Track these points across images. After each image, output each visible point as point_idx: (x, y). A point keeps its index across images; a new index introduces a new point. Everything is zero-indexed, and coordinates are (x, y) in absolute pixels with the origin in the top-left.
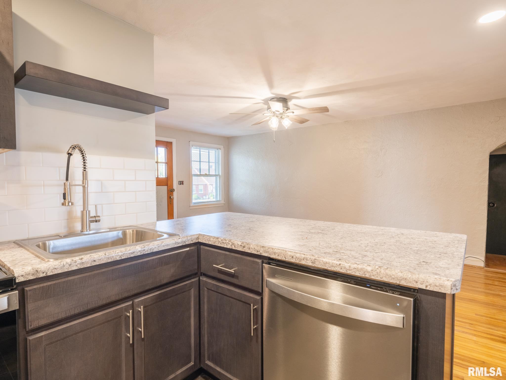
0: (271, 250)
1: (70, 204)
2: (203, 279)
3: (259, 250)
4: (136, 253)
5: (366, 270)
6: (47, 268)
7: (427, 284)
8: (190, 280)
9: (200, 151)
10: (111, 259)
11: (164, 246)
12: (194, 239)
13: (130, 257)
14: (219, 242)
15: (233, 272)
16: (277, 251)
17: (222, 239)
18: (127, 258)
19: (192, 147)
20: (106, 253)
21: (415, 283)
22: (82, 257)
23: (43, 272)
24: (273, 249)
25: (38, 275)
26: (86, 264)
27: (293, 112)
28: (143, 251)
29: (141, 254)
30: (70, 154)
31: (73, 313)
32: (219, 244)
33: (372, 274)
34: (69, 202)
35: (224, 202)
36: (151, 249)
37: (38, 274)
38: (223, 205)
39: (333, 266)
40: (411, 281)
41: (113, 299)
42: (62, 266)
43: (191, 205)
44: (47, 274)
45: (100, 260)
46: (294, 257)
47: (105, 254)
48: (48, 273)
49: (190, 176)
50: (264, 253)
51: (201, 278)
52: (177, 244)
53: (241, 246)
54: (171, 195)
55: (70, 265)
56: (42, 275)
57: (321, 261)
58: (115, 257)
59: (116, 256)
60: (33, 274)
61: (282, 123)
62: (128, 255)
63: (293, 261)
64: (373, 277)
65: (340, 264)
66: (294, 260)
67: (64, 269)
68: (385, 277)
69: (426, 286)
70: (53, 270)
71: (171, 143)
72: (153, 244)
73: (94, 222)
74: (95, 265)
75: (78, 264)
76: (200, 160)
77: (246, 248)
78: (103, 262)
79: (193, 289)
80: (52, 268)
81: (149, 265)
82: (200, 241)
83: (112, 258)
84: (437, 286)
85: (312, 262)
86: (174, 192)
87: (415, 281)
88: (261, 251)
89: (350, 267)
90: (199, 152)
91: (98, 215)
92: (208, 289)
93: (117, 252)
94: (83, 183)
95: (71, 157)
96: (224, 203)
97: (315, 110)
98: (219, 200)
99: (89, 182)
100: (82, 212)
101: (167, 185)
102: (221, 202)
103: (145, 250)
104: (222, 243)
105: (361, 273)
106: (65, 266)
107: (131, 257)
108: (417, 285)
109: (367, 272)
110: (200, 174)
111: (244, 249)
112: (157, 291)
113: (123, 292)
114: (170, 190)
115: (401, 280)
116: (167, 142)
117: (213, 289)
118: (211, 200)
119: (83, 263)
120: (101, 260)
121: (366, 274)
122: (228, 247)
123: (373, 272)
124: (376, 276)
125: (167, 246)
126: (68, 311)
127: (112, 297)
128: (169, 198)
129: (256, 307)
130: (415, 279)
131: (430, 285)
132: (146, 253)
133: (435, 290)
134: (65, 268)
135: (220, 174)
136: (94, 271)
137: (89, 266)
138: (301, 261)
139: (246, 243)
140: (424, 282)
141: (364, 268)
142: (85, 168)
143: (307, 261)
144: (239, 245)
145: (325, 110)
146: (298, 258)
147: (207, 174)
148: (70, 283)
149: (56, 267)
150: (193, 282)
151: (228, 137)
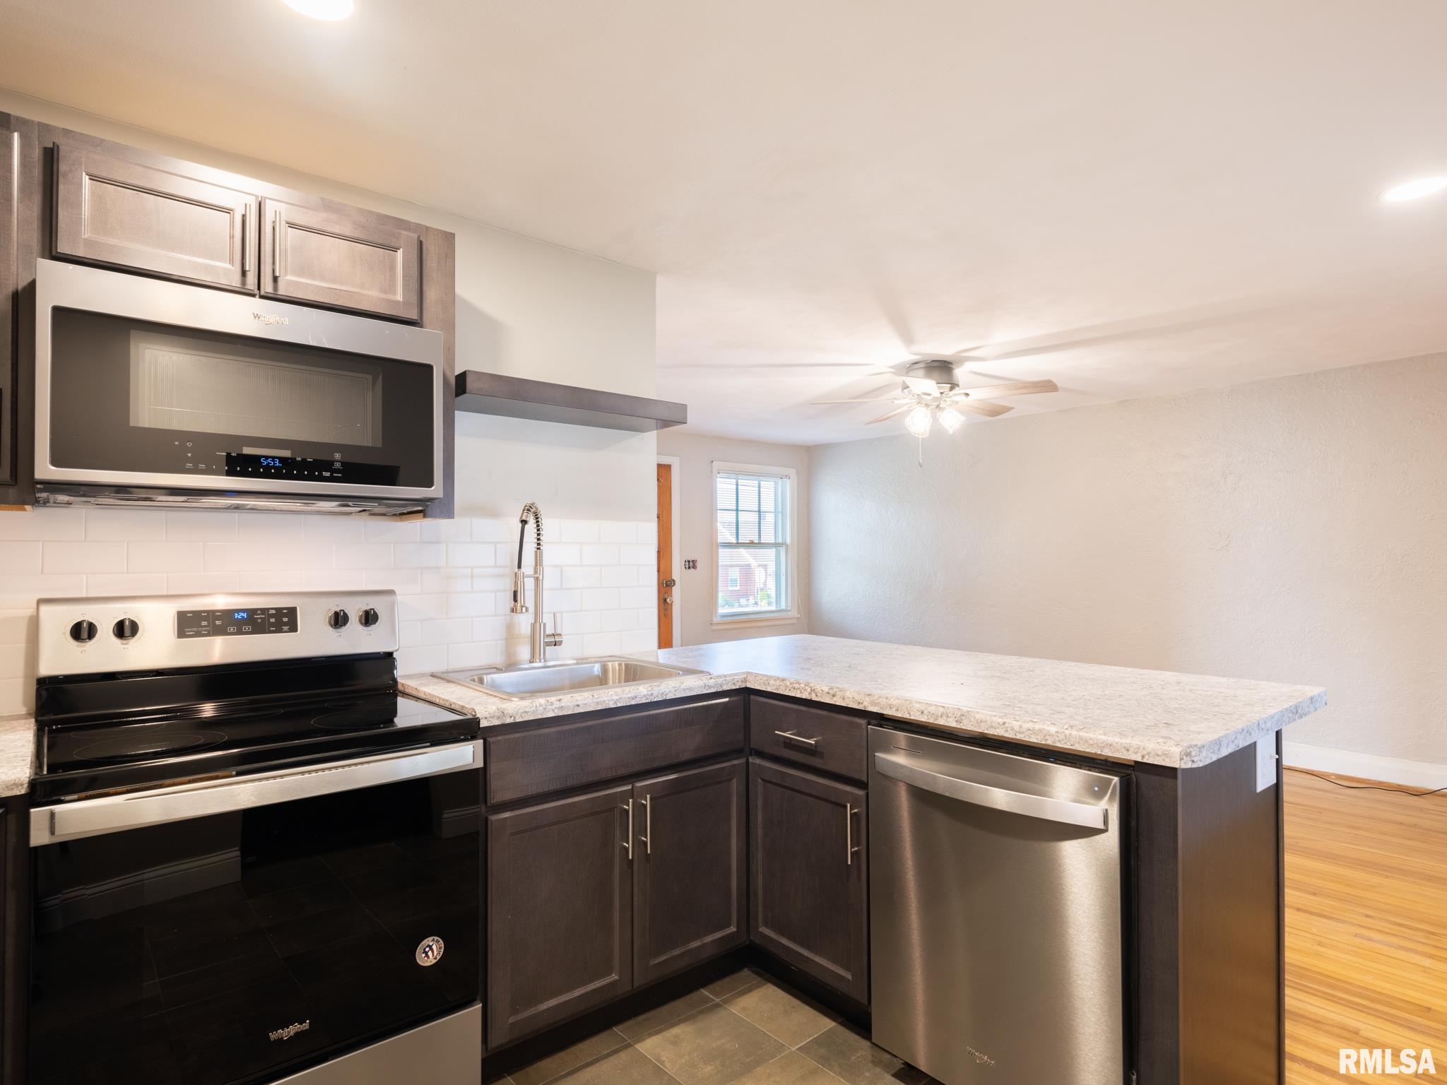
0: (885, 701)
1: (524, 609)
2: (754, 762)
3: (861, 701)
5: (1048, 732)
6: (515, 711)
7: (1145, 753)
8: (730, 760)
9: (737, 485)
11: (684, 690)
12: (738, 681)
14: (787, 686)
15: (813, 743)
16: (894, 703)
17: (792, 681)
19: (718, 475)
20: (595, 694)
21: (1125, 752)
22: (561, 697)
23: (511, 715)
24: (887, 698)
25: (505, 721)
26: (566, 709)
27: (967, 395)
28: (651, 696)
29: (647, 701)
30: (524, 522)
31: (547, 790)
32: (787, 691)
33: (1057, 739)
34: (522, 607)
35: (798, 614)
36: (663, 693)
37: (505, 719)
38: (796, 621)
39: (992, 727)
40: (1119, 748)
41: (605, 775)
42: (533, 710)
43: (714, 619)
44: (515, 719)
46: (925, 712)
47: (593, 696)
48: (517, 718)
49: (714, 546)
50: (872, 706)
51: (750, 760)
52: (706, 687)
53: (828, 693)
54: (666, 596)
55: (543, 709)
56: (509, 721)
57: (972, 719)
58: (607, 702)
60: (498, 718)
61: (941, 421)
63: (923, 719)
64: (1058, 745)
65: (1004, 723)
66: (926, 717)
67: (537, 714)
68: (1079, 743)
69: (1143, 757)
70: (523, 715)
71: (669, 468)
72: (665, 685)
73: (551, 645)
74: (581, 712)
75: (555, 707)
76: (737, 506)
77: (838, 697)
78: (589, 708)
79: (735, 779)
80: (521, 711)
81: (662, 722)
82: (749, 685)
84: (1158, 755)
85: (957, 721)
86: (673, 588)
87: (1125, 747)
88: (865, 703)
89: (1021, 727)
90: (735, 487)
91: (559, 632)
92: (763, 780)
93: (610, 693)
94: (536, 572)
95: (526, 526)
96: (799, 616)
97: (1021, 388)
98: (784, 608)
99: (545, 569)
100: (533, 626)
102: (789, 613)
103: (653, 695)
104: (792, 690)
105: (1039, 737)
106: (538, 710)
108: (1129, 755)
109: (1049, 735)
110: (738, 543)
111: (835, 699)
112: (672, 774)
113: (617, 766)
114: (665, 583)
115: (1104, 747)
117: (774, 780)
118: (762, 609)
119: (561, 707)
120: (586, 706)
121: (1047, 740)
122: (804, 697)
123: (1058, 734)
124: (1063, 742)
125: (690, 690)
126: (541, 784)
128: (662, 601)
129: (856, 810)
130: (1125, 745)
131: (1149, 754)
132: (655, 700)
133: (1156, 763)
134: (538, 712)
135: (788, 541)
136: (576, 723)
137: (570, 712)
138: (936, 719)
139: (838, 688)
140: (1139, 749)
141: (1043, 729)
142: (539, 544)
143: (948, 720)
144: (825, 693)
145: (1048, 386)
146: (933, 714)
147: (755, 541)
148: (543, 739)
149: (527, 710)
150: (734, 765)
151: (808, 447)
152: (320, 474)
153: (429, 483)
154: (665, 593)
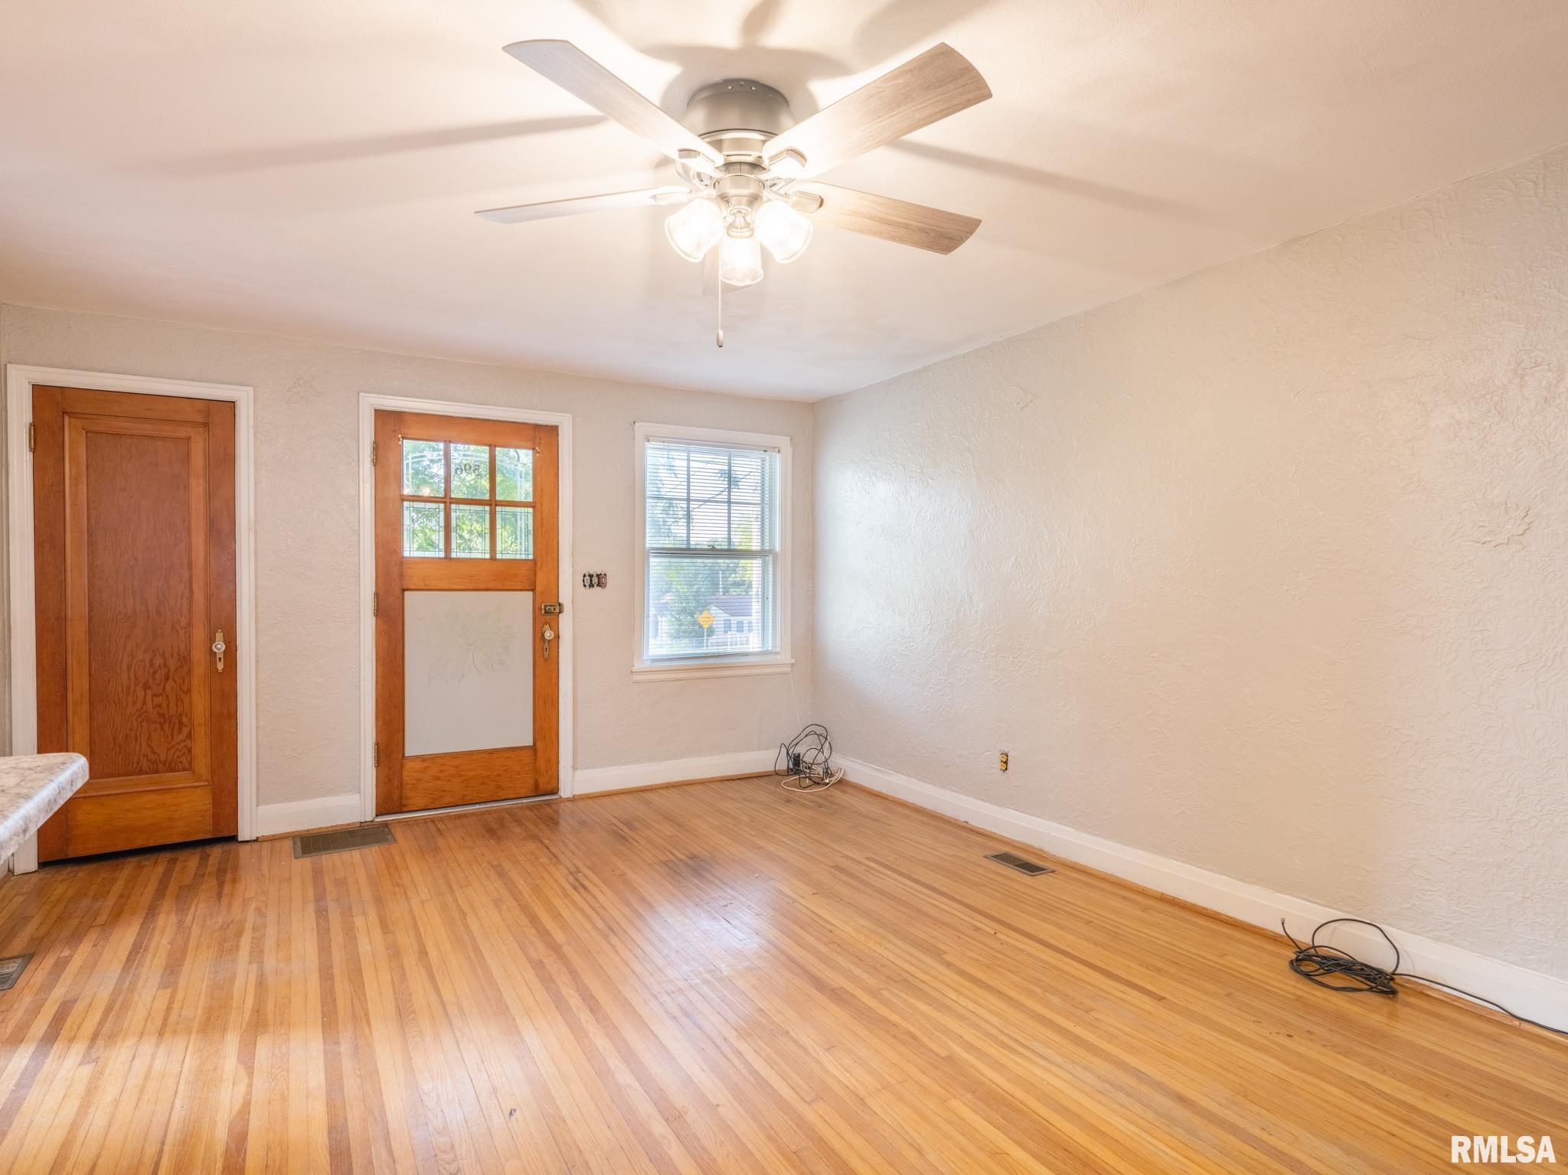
19: (648, 445)
35: (792, 658)
38: (789, 669)
43: (635, 665)
49: (640, 554)
54: (545, 628)
71: (553, 431)
76: (688, 493)
86: (561, 615)
96: (793, 661)
98: (771, 649)
101: (533, 588)
102: (778, 657)
110: (688, 549)
114: (543, 607)
116: (537, 427)
128: (539, 635)
135: (778, 548)
147: (719, 548)
151: (813, 404)
154: (547, 623)
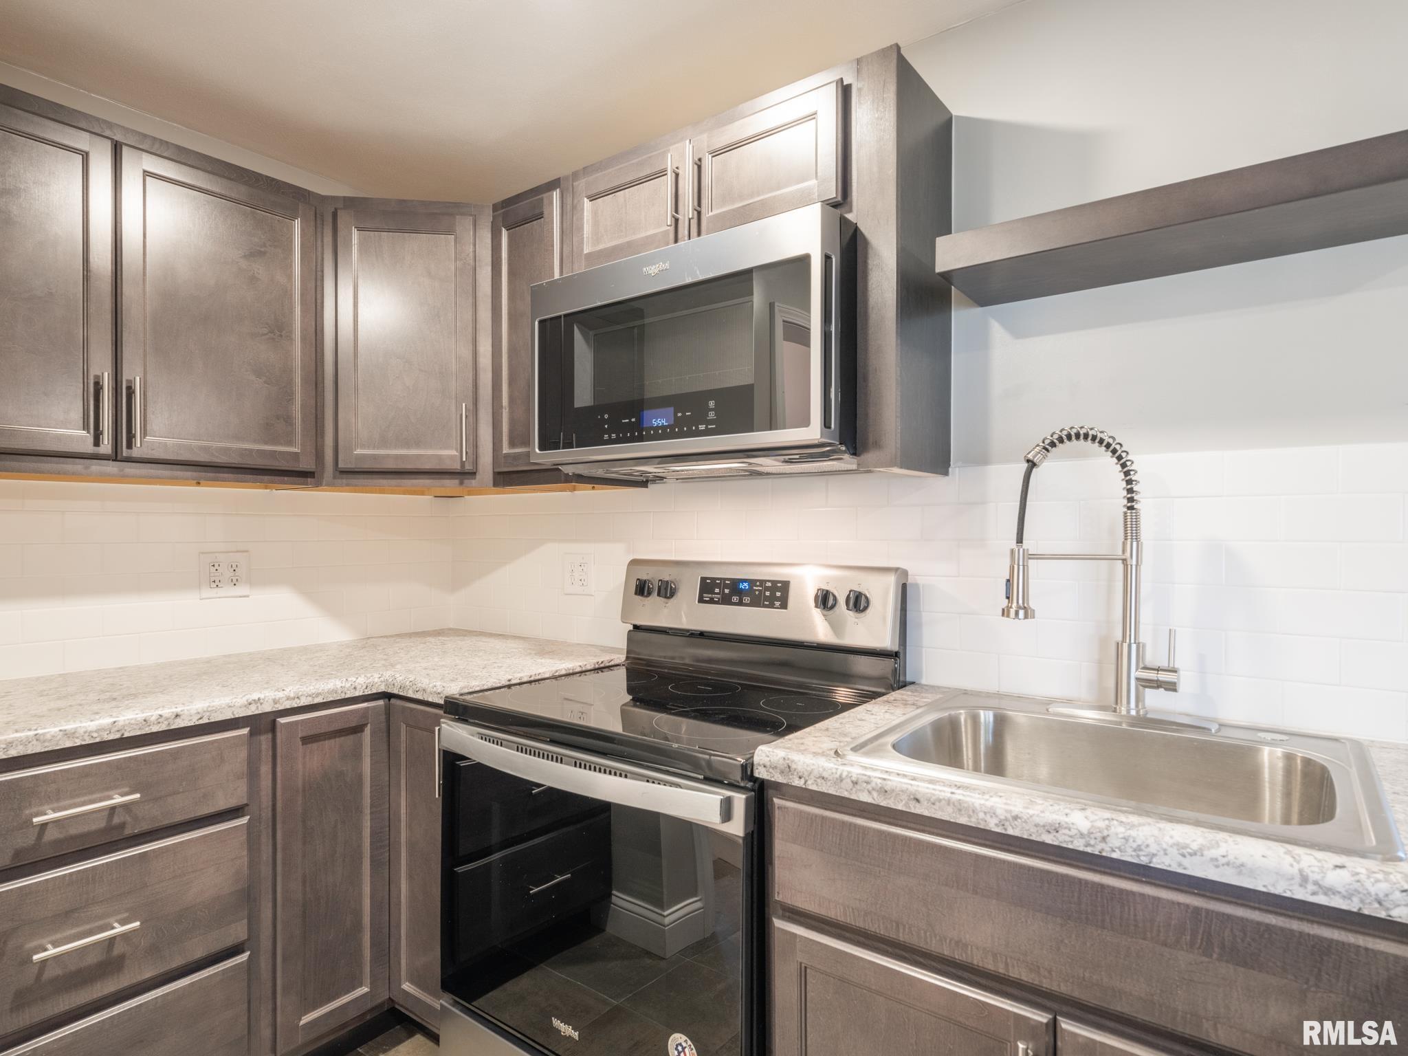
4: (1064, 834)
6: (809, 769)
10: (970, 817)
13: (1038, 839)
18: (1025, 837)
23: (800, 774)
25: (790, 779)
26: (892, 799)
28: (1100, 842)
29: (1089, 850)
30: (1032, 465)
36: (1138, 849)
37: (791, 777)
41: (977, 959)
42: (837, 779)
44: (807, 783)
45: (932, 806)
48: (809, 782)
52: (1311, 887)
55: (855, 783)
56: (797, 782)
58: (981, 815)
59: (985, 813)
62: (1032, 830)
67: (841, 788)
70: (819, 780)
72: (1156, 832)
73: (1155, 687)
74: (919, 813)
75: (873, 789)
78: (940, 813)
80: (817, 773)
81: (1135, 915)
83: (971, 813)
91: (1176, 666)
94: (1124, 551)
100: (1118, 647)
103: (1108, 839)
106: (844, 781)
107: (1043, 844)
113: (1011, 958)
119: (886, 792)
120: (934, 807)
125: (1240, 873)
126: (851, 910)
127: (972, 951)
132: (1114, 856)
134: (843, 785)
137: (900, 807)
142: (1130, 500)
148: (857, 834)
149: (825, 775)
152: (689, 428)
153: (806, 422)
